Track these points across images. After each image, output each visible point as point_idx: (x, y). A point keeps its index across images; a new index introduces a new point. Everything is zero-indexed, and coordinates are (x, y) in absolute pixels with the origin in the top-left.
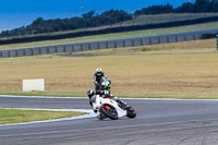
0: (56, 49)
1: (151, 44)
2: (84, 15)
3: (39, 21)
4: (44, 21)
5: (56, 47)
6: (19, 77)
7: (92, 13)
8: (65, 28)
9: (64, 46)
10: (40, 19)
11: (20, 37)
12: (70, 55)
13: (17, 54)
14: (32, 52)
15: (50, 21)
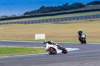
0: (51, 20)
1: (94, 18)
2: (64, 5)
3: (43, 8)
4: (45, 8)
5: (50, 19)
6: (33, 33)
7: (67, 4)
8: (55, 11)
9: (54, 19)
10: (43, 7)
11: (34, 15)
12: (57, 23)
13: (32, 22)
14: (40, 22)
15: (48, 8)
